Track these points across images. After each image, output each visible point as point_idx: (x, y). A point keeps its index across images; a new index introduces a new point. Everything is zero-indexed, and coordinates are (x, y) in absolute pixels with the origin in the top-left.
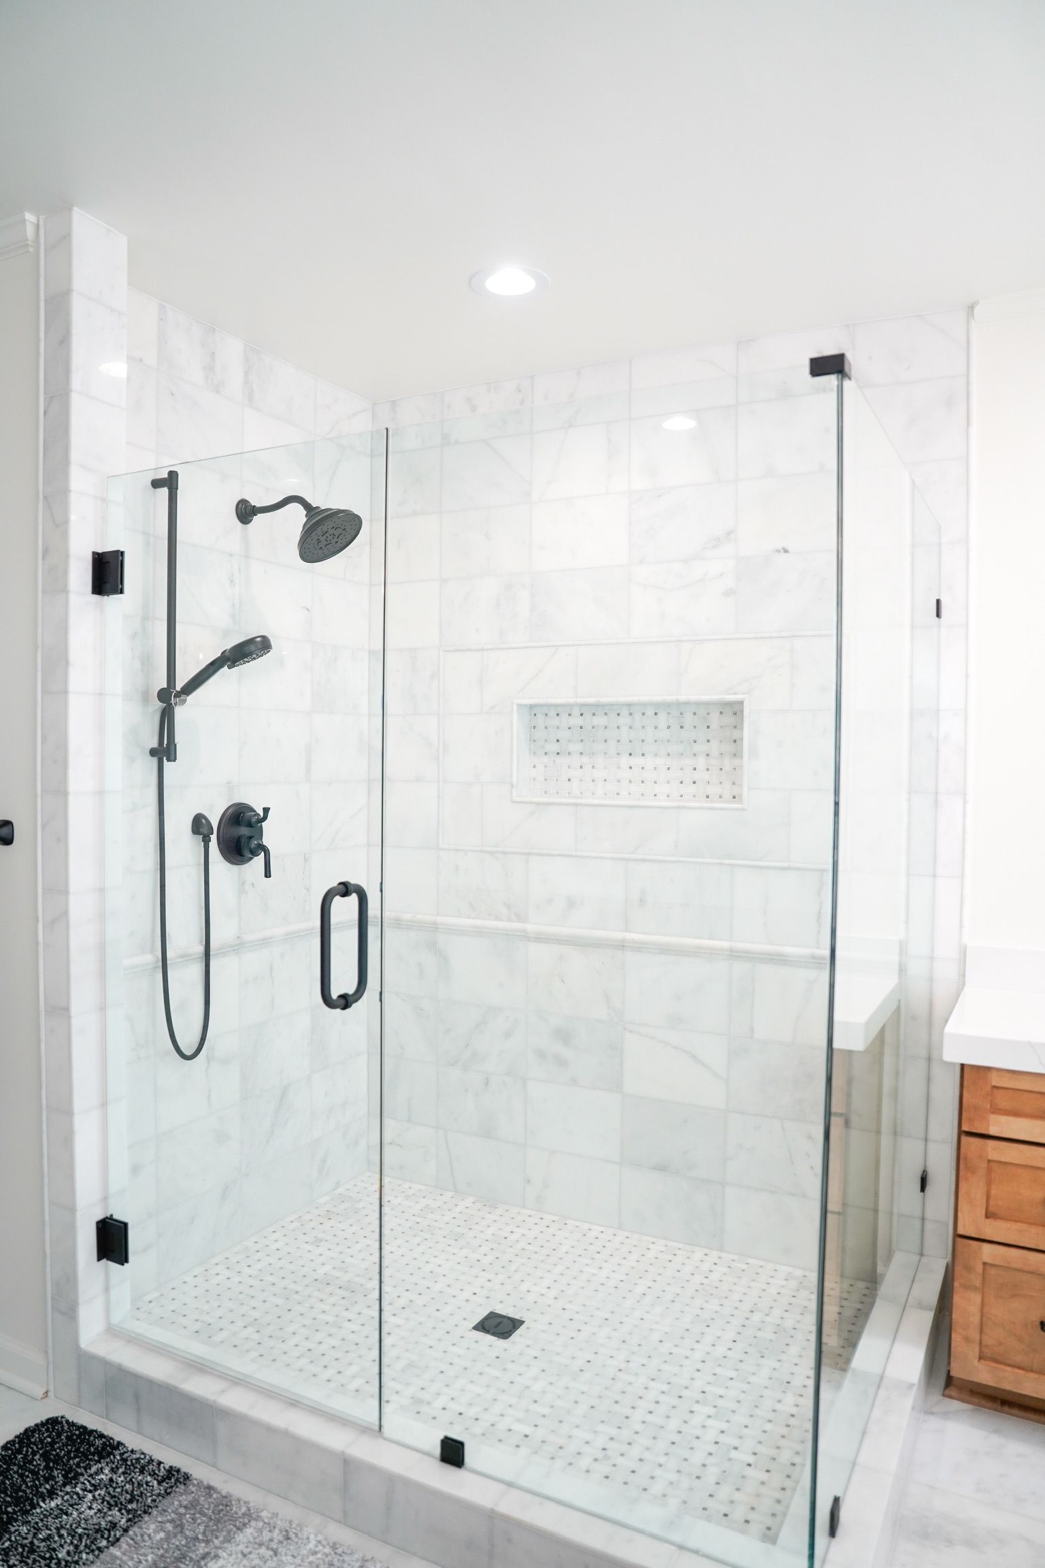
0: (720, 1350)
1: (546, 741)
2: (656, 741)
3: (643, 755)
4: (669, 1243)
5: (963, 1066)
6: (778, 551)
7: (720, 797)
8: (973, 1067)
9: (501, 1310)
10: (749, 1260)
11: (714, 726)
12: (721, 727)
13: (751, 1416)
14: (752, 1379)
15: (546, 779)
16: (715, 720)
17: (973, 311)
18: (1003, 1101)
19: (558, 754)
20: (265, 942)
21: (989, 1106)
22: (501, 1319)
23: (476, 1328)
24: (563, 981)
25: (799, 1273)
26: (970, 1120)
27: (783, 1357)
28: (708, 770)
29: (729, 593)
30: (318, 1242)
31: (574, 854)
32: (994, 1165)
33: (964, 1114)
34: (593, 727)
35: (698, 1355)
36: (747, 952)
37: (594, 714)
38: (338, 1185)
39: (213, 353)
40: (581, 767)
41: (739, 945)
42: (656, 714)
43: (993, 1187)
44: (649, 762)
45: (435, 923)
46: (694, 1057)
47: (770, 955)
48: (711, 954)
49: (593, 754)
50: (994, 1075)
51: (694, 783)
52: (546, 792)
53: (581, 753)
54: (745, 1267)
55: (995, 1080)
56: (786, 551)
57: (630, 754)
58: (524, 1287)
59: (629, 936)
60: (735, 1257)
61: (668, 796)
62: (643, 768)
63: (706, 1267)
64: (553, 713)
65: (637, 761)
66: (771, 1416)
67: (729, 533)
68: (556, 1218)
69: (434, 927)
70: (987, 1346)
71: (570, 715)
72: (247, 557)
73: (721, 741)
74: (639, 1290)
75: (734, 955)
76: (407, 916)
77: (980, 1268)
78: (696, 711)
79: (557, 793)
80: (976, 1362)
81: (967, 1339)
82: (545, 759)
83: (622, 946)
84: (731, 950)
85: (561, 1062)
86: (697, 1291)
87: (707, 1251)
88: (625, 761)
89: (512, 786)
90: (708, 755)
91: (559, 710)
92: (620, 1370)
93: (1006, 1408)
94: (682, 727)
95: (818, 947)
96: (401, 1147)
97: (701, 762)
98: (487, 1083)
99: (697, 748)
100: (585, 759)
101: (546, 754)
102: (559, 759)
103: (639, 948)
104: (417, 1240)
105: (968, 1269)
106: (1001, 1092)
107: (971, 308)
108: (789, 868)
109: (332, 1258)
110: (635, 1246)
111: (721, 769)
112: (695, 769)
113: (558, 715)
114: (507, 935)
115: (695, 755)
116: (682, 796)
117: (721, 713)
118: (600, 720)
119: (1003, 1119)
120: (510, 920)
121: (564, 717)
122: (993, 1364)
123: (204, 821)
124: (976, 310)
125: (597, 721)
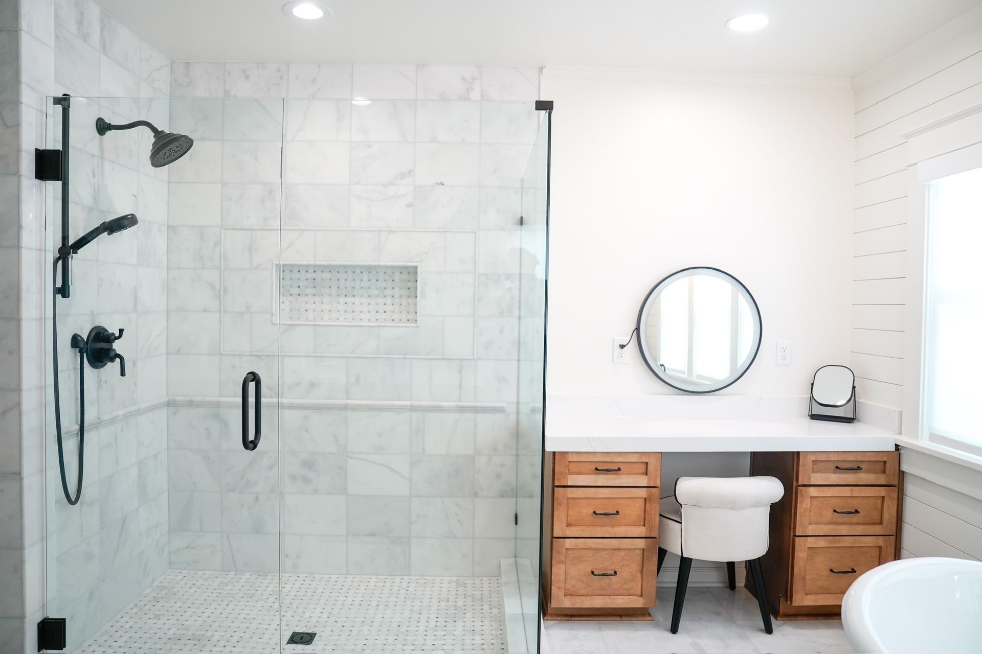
0: (432, 624)
1: (291, 287)
2: (361, 288)
3: (354, 296)
4: (379, 577)
5: (554, 453)
6: (438, 184)
7: (400, 320)
8: (559, 452)
9: (299, 630)
10: (427, 578)
11: (397, 280)
12: (401, 281)
13: (463, 649)
14: (455, 633)
15: (291, 310)
16: (397, 277)
17: (542, 70)
18: (573, 468)
19: (299, 295)
20: (113, 421)
21: (567, 471)
22: (301, 635)
23: (289, 642)
24: (307, 431)
25: (454, 579)
26: (559, 479)
27: (465, 620)
28: (393, 304)
29: (409, 205)
30: (157, 617)
31: (314, 355)
32: (570, 500)
33: (556, 477)
34: (322, 279)
35: (422, 629)
36: (420, 406)
37: (323, 272)
38: (154, 580)
39: (82, 13)
40: (314, 303)
41: (416, 403)
42: (362, 272)
43: (569, 511)
44: (357, 300)
45: (219, 402)
46: (390, 468)
47: (434, 407)
48: (400, 409)
49: (322, 295)
50: (570, 455)
51: (385, 312)
52: (291, 318)
53: (314, 295)
54: (425, 581)
55: (571, 458)
56: (442, 184)
57: (346, 296)
58: (307, 615)
59: (349, 402)
60: (418, 578)
61: (369, 320)
62: (353, 304)
63: (404, 585)
64: (296, 270)
65: (348, 299)
66: (472, 647)
67: (410, 172)
68: (306, 575)
69: (218, 405)
70: (568, 589)
71: (307, 272)
72: (102, 158)
73: (401, 288)
74: (374, 604)
75: (413, 409)
76: (199, 399)
77: (564, 551)
78: (385, 271)
79: (299, 319)
80: (563, 598)
81: (559, 588)
82: (290, 298)
83: (345, 408)
84: (412, 406)
85: (306, 480)
86: (405, 598)
87: (402, 577)
88: (342, 300)
89: (272, 315)
90: (393, 296)
91: (299, 268)
92: (384, 645)
93: (573, 618)
94: (377, 280)
95: (460, 401)
96: (195, 548)
97: (389, 300)
98: (257, 499)
99: (387, 292)
100: (317, 299)
101: (291, 295)
102: (300, 299)
103: (355, 408)
104: (225, 603)
105: (559, 553)
106: (573, 464)
107: (541, 69)
108: (444, 359)
109: (173, 624)
110: (360, 582)
111: (401, 304)
112: (385, 304)
113: (299, 271)
114: (270, 406)
115: (385, 296)
116: (377, 320)
117: (401, 273)
118: (326, 275)
119: (574, 476)
120: (271, 397)
121: (303, 273)
122: (571, 597)
123: (79, 338)
124: (544, 71)
125: (324, 275)
